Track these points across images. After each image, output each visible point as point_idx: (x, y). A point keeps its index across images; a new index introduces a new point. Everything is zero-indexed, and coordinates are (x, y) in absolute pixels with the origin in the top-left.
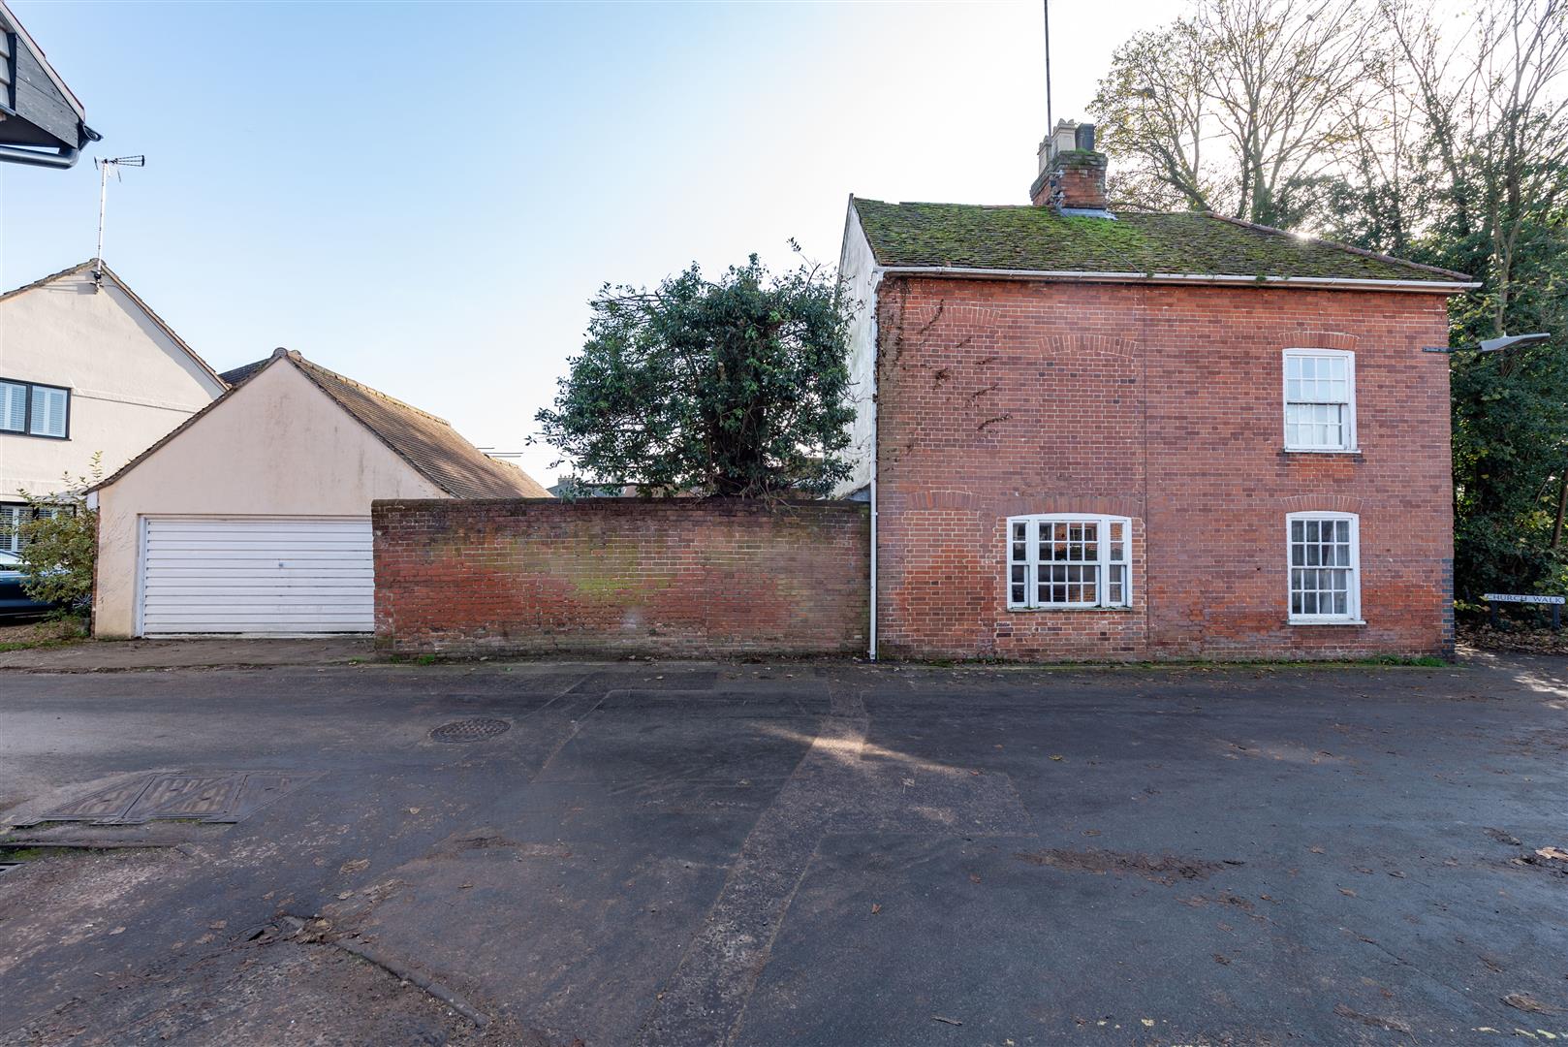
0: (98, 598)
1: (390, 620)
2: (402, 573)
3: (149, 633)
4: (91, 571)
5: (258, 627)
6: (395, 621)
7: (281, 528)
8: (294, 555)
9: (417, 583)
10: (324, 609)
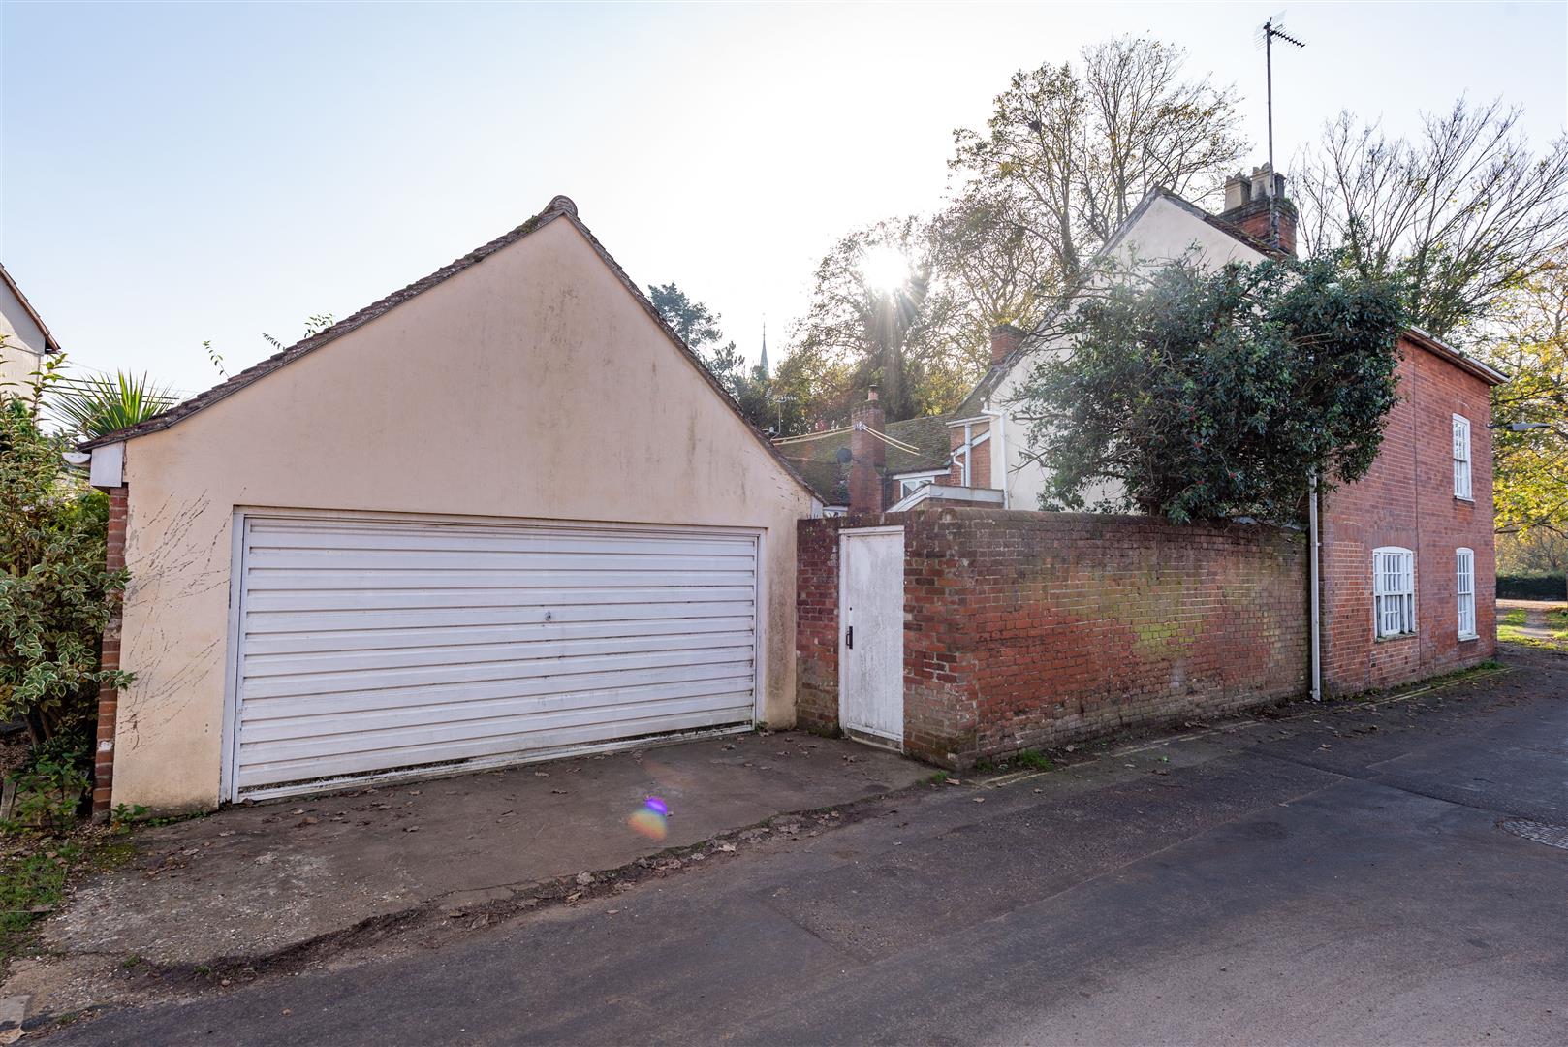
0: (122, 715)
1: (975, 704)
2: (990, 627)
3: (248, 789)
4: (99, 647)
5: (508, 744)
6: (980, 705)
7: (547, 544)
8: (571, 596)
9: (1003, 641)
10: (624, 695)
